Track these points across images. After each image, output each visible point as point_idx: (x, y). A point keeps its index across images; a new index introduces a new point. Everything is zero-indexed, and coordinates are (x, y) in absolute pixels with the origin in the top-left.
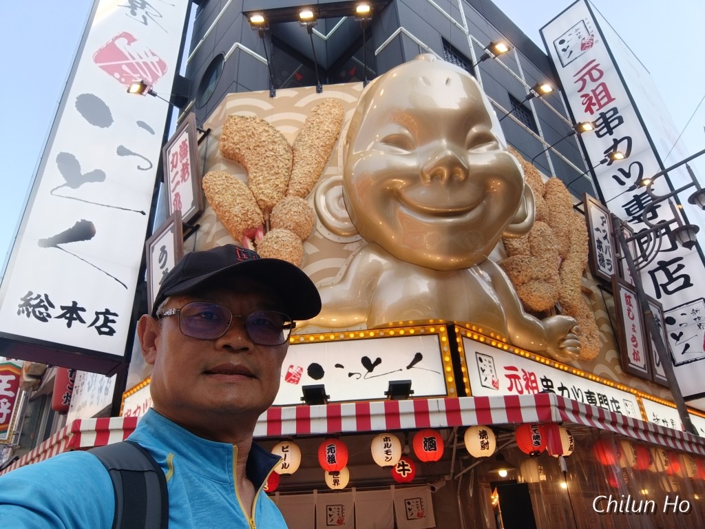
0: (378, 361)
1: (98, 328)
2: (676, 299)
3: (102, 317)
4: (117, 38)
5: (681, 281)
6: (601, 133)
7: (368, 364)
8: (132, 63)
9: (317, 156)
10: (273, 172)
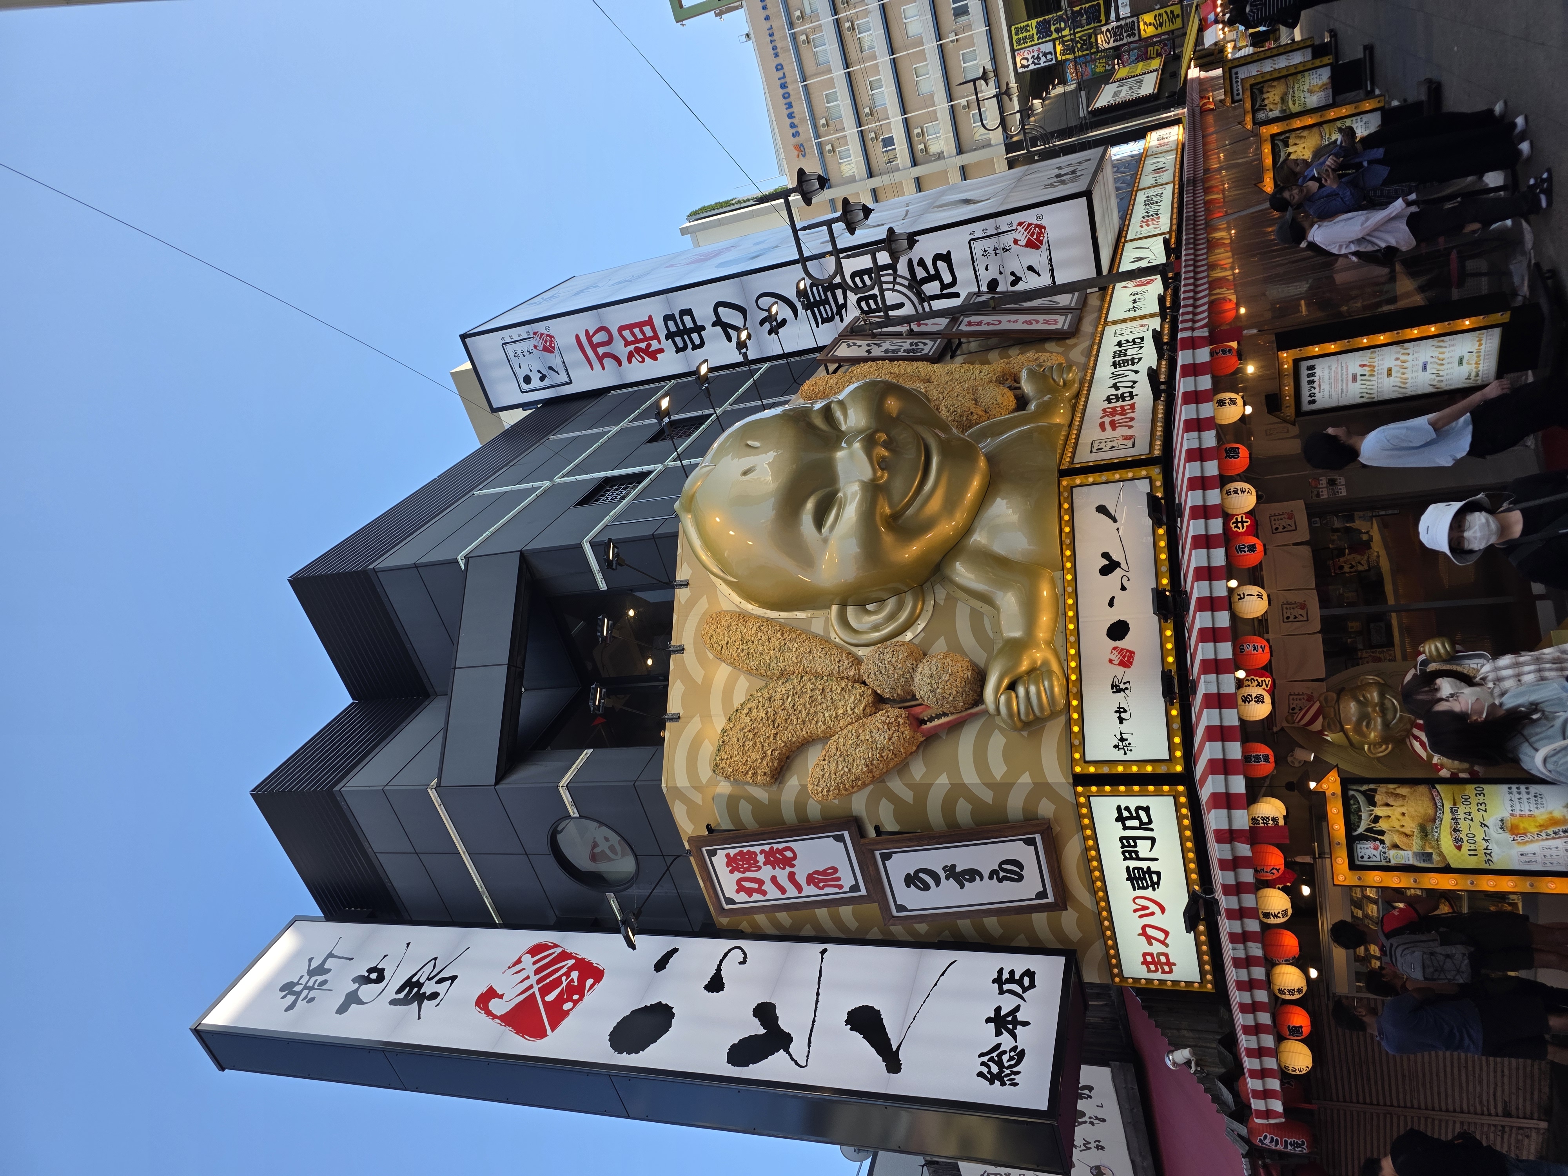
0: (1106, 555)
1: (1025, 990)
2: (964, 274)
3: (1006, 987)
4: (489, 1013)
5: (941, 264)
6: (697, 341)
7: (1110, 567)
8: (539, 989)
9: (798, 640)
10: (819, 697)
